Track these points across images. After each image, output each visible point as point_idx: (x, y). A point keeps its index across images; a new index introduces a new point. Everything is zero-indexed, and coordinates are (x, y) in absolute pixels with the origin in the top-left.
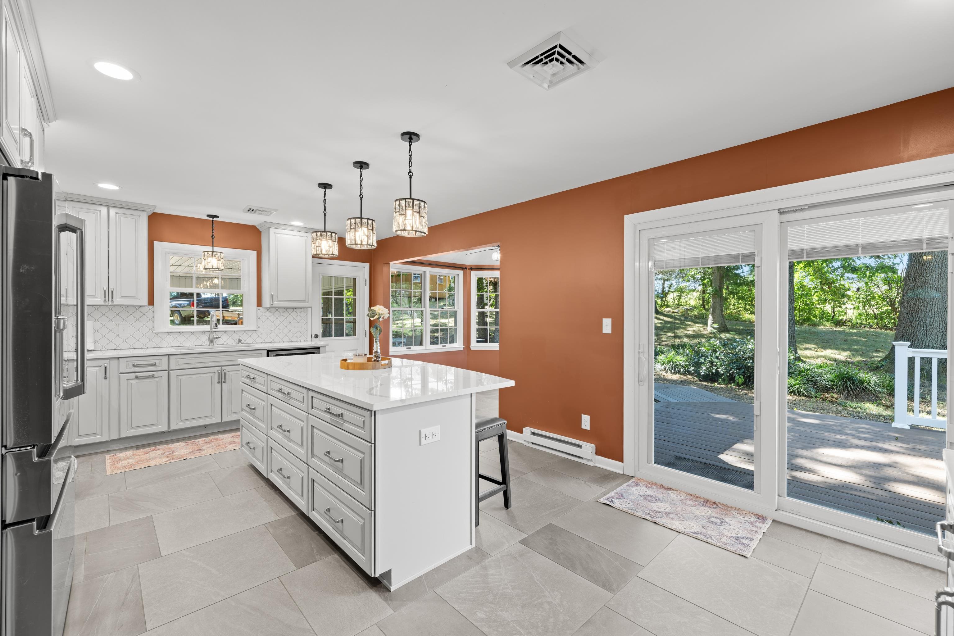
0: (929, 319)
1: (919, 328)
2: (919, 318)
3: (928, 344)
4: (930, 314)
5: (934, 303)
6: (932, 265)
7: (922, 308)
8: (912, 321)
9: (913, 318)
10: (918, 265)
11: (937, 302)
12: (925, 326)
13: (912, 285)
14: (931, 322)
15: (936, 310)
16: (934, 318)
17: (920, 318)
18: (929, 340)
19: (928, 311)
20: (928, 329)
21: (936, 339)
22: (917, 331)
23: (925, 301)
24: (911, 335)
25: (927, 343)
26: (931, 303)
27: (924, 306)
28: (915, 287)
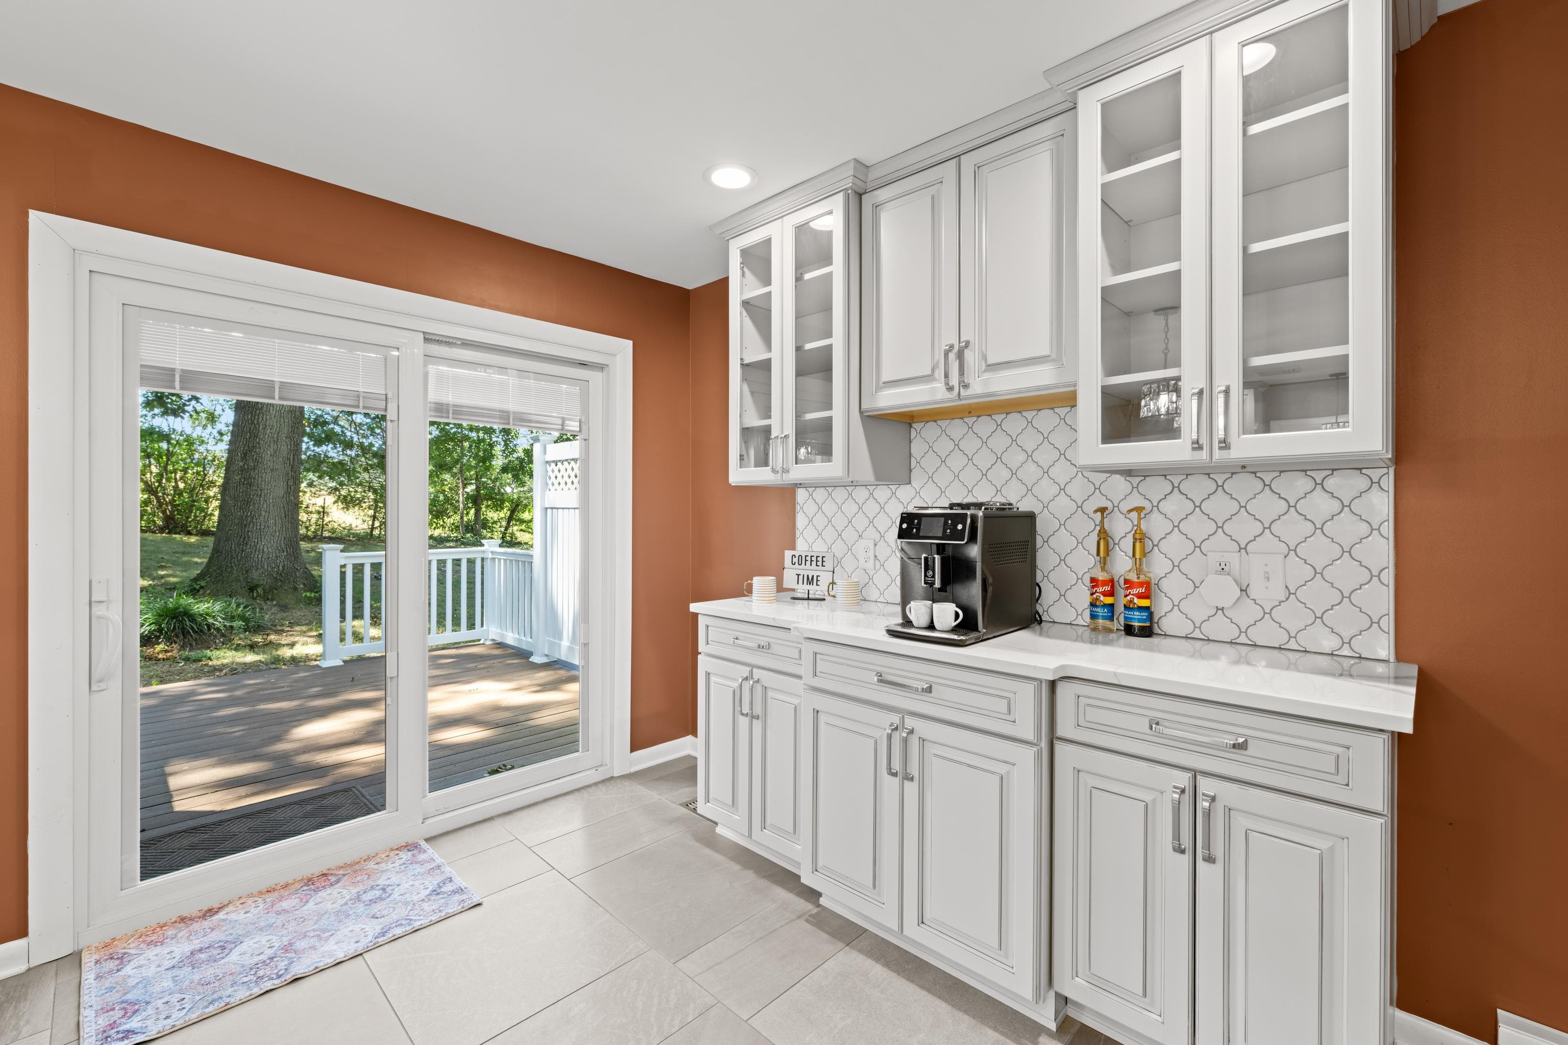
0: (263, 513)
1: (251, 526)
2: (251, 513)
3: (263, 549)
4: (265, 506)
5: (269, 491)
6: (266, 437)
7: (255, 497)
8: (242, 517)
9: (244, 512)
10: (248, 434)
11: (272, 490)
12: (258, 524)
13: (241, 464)
14: (266, 518)
15: (271, 501)
16: (269, 512)
17: (253, 513)
18: (263, 543)
19: (262, 502)
20: (262, 527)
21: (272, 542)
22: (248, 531)
23: (258, 487)
24: (241, 537)
25: (261, 548)
26: (266, 491)
27: (257, 495)
28: (246, 467)
